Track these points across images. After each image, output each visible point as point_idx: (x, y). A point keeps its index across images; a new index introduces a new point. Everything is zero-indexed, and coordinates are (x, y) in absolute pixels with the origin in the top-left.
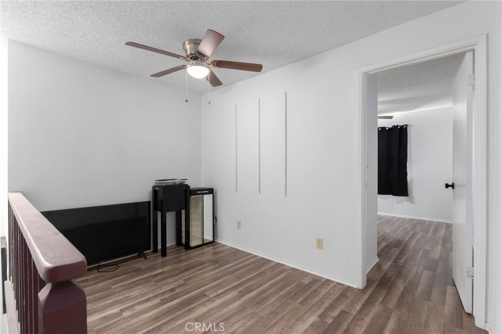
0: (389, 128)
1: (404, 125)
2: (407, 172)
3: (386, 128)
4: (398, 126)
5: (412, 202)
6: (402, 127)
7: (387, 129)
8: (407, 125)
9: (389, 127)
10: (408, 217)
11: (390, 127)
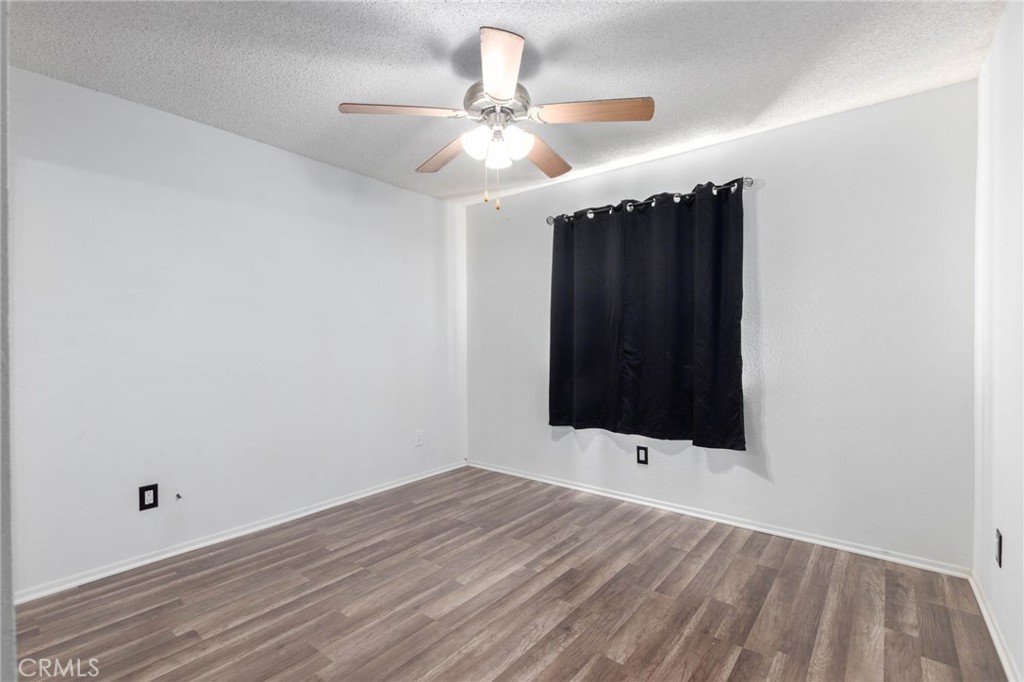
0: (683, 197)
1: (731, 183)
2: (740, 356)
3: (672, 196)
4: (710, 185)
5: (760, 468)
6: (725, 191)
7: (677, 200)
8: (740, 182)
9: (683, 194)
10: (750, 525)
11: (688, 190)
